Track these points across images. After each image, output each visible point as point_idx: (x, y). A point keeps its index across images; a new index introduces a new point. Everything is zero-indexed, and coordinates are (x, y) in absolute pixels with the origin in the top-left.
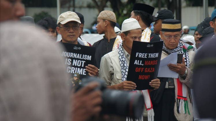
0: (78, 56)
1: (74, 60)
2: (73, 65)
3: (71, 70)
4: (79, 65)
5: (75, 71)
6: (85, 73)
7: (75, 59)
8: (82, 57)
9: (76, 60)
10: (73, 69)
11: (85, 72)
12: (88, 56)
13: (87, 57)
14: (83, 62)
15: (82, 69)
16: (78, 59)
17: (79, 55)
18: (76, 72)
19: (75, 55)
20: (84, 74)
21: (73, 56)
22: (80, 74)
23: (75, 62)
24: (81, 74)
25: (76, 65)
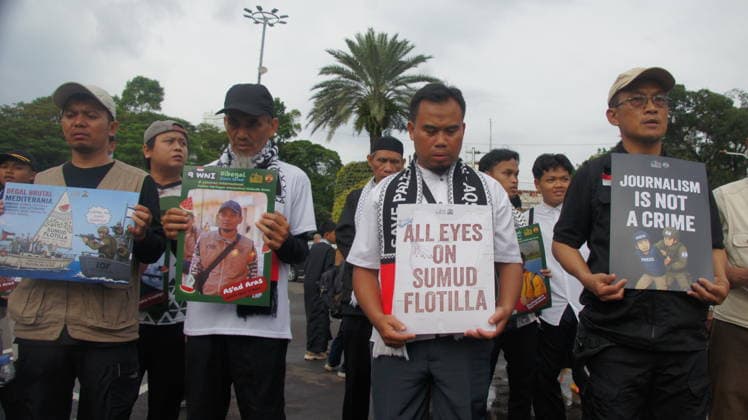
0: (667, 184)
1: (657, 195)
2: (657, 206)
3: (652, 219)
4: (672, 205)
5: (664, 222)
6: (692, 227)
7: (661, 192)
8: (676, 186)
9: (664, 195)
10: (659, 217)
11: (692, 223)
12: (692, 183)
13: (689, 186)
14: (683, 198)
15: (681, 217)
16: (667, 192)
17: (666, 180)
18: (667, 225)
19: (658, 183)
20: (689, 229)
21: (653, 184)
22: (678, 228)
23: (660, 200)
24: (683, 229)
25: (664, 207)
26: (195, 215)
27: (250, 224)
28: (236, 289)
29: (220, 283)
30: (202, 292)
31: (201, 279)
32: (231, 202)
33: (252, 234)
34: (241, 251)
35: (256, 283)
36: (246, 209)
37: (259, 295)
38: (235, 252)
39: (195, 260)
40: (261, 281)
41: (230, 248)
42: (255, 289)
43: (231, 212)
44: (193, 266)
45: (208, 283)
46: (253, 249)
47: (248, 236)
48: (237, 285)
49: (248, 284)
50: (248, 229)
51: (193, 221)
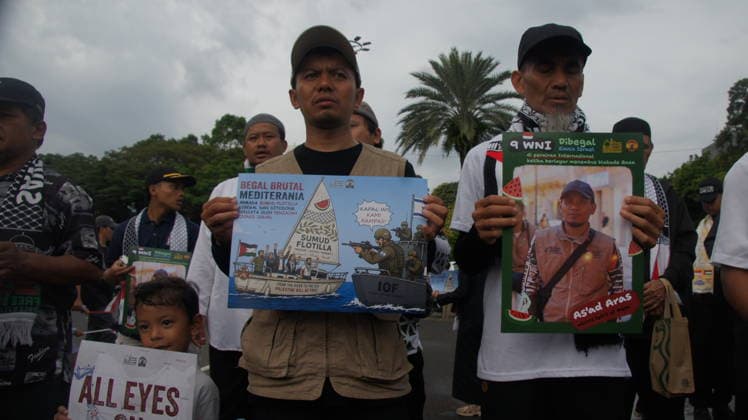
26: (526, 204)
27: (608, 215)
28: (591, 310)
29: (568, 304)
30: (542, 320)
31: (540, 299)
32: (578, 183)
33: (612, 229)
34: (596, 254)
35: (622, 300)
36: (600, 192)
37: (626, 318)
38: (588, 257)
39: (530, 269)
40: (629, 297)
41: (580, 250)
42: (622, 309)
43: (579, 197)
44: (528, 280)
45: (550, 304)
46: (615, 251)
47: (605, 231)
48: (593, 305)
49: (609, 303)
50: (605, 221)
51: (524, 214)
